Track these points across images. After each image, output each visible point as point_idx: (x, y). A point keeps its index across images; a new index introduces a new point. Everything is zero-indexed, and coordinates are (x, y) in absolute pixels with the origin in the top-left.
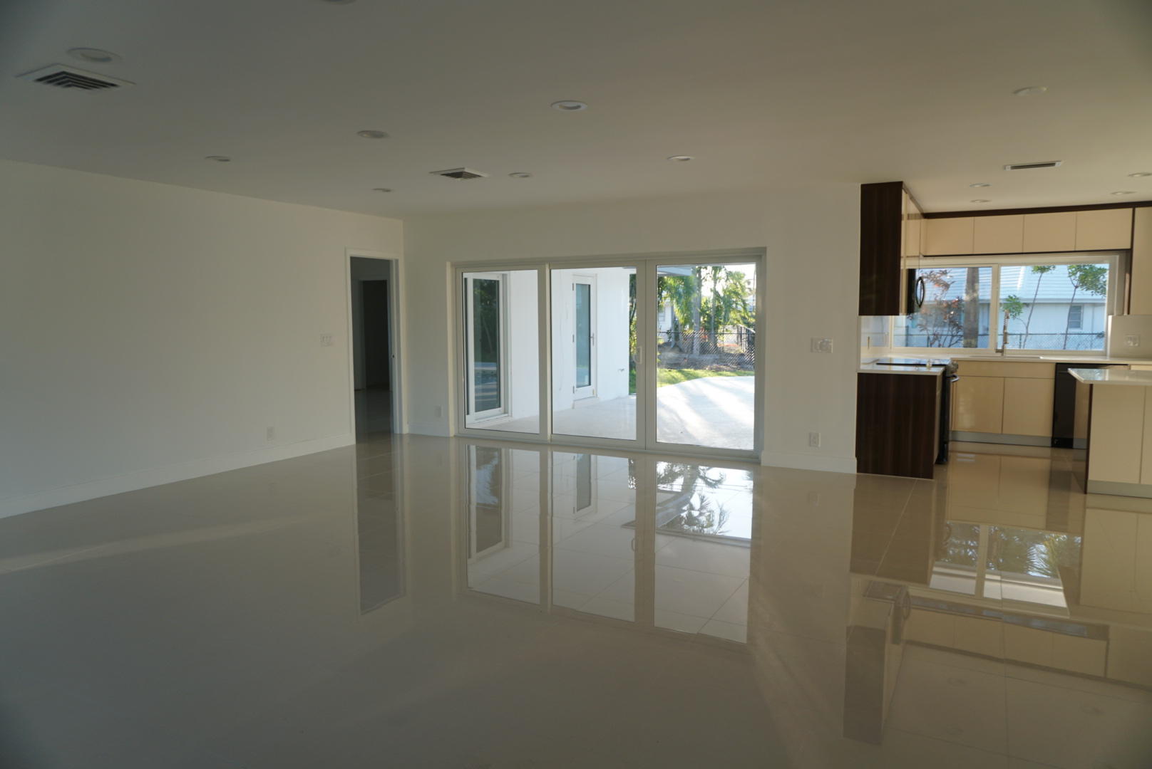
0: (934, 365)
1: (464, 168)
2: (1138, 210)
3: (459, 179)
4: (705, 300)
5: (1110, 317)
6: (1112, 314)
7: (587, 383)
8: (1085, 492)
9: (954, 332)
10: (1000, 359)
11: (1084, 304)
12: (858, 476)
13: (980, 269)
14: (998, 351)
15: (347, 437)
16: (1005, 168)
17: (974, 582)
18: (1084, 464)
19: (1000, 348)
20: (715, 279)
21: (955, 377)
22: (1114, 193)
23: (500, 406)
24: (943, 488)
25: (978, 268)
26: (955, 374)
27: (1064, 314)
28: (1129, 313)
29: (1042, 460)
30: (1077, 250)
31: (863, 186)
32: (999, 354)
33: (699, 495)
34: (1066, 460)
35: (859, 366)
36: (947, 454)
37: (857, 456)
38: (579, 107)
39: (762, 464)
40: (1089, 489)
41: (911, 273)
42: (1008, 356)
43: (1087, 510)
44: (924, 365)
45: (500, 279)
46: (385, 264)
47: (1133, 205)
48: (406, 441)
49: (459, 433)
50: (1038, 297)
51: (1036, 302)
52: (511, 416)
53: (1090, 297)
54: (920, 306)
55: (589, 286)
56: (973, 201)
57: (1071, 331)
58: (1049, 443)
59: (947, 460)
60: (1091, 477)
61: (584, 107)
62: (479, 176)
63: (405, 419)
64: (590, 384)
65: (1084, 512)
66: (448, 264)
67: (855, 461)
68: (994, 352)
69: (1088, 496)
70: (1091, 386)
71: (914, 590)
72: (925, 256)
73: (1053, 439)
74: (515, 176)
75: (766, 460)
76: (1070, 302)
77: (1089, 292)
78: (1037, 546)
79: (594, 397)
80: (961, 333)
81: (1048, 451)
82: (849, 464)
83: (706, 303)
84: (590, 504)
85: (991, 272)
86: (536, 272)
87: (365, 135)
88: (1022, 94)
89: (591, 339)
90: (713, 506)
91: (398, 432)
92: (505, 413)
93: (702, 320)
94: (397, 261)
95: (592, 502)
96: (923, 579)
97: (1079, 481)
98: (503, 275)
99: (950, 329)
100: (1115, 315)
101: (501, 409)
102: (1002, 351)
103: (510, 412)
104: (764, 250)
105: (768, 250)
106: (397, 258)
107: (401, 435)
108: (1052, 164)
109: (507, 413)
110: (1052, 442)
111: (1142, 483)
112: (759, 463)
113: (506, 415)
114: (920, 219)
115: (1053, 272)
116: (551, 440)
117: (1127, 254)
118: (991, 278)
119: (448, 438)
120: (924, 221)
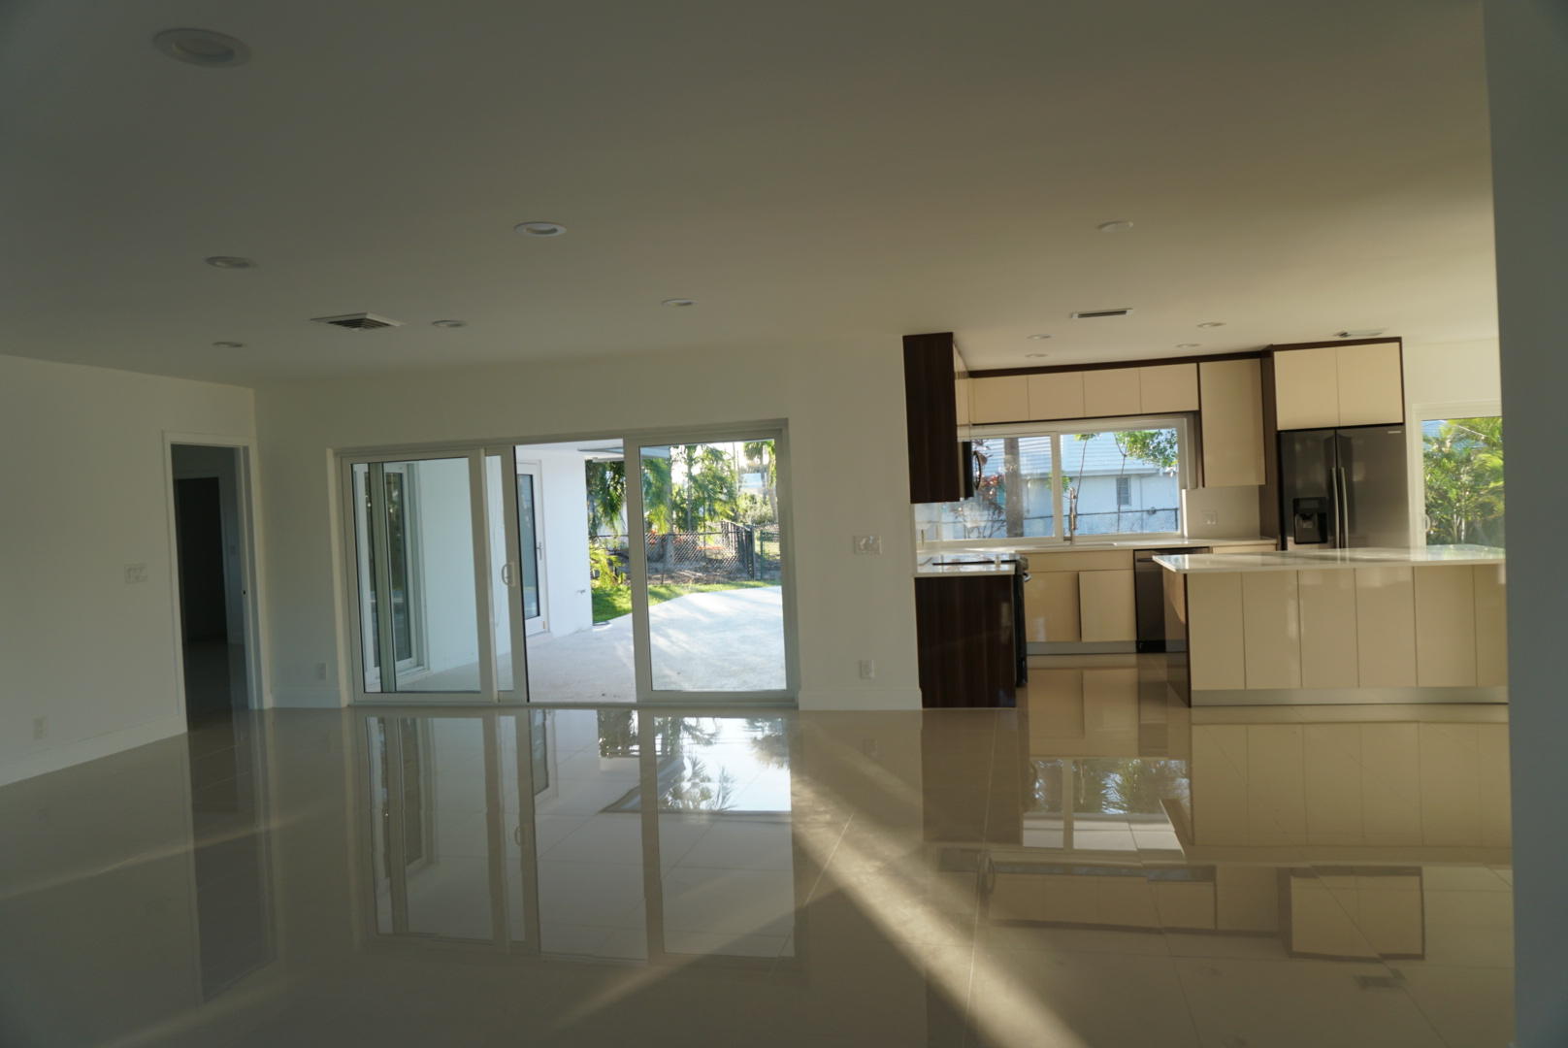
0: (1004, 562)
1: (365, 314)
2: (1202, 364)
3: (356, 330)
4: (677, 490)
5: (1184, 491)
6: (1185, 488)
7: (535, 613)
8: (1190, 706)
9: (996, 516)
10: (1070, 549)
11: (1129, 475)
12: (924, 713)
13: (1020, 440)
14: (1066, 539)
15: (173, 721)
16: (1072, 316)
17: (1061, 834)
18: (1185, 670)
19: (1068, 535)
20: (690, 461)
21: (1026, 575)
22: (1179, 346)
23: (410, 656)
24: (1024, 717)
25: (1017, 438)
26: (1026, 572)
27: (1112, 488)
28: (1204, 486)
29: (1127, 672)
30: (1144, 412)
31: (905, 338)
32: (1068, 543)
33: (689, 758)
34: (1158, 667)
35: (916, 570)
36: (1026, 673)
37: (921, 686)
38: (555, 231)
39: (801, 708)
40: (1194, 701)
41: (967, 446)
42: (1079, 545)
43: (1194, 728)
44: (992, 562)
45: (404, 471)
46: (227, 456)
47: (1197, 359)
48: (269, 720)
49: (355, 701)
50: (1084, 469)
51: (1083, 475)
52: (429, 669)
53: (1141, 467)
54: (977, 487)
55: (531, 476)
56: (1028, 356)
57: (1123, 508)
58: (1133, 648)
59: (1026, 680)
60: (1193, 688)
61: (561, 230)
62: (387, 325)
63: (266, 689)
64: (539, 614)
65: (1190, 729)
66: (330, 453)
67: (919, 693)
68: (1061, 540)
69: (1193, 711)
70: (1185, 576)
71: (999, 853)
72: (974, 425)
73: (1138, 642)
74: (441, 325)
75: (805, 702)
76: (1120, 473)
77: (1140, 461)
78: (1112, 776)
79: (545, 632)
80: (1003, 517)
81: (1133, 659)
82: (911, 697)
83: (678, 493)
84: (547, 786)
85: (1049, 440)
86: (465, 461)
87: (218, 263)
88: (1106, 229)
89: (538, 551)
90: (711, 770)
91: (256, 707)
92: (418, 665)
93: (675, 516)
94: (246, 449)
95: (551, 782)
96: (1013, 837)
97: (1183, 693)
98: (408, 465)
99: (991, 513)
100: (1188, 488)
101: (413, 660)
102: (1070, 539)
103: (426, 664)
104: (785, 422)
105: (790, 422)
106: (246, 445)
107: (261, 711)
108: (1123, 312)
109: (423, 665)
110: (1137, 647)
111: (1249, 687)
112: (796, 707)
113: (421, 668)
114: (967, 377)
115: (1098, 438)
116: (499, 701)
117: (1196, 416)
118: (1050, 449)
119: (339, 710)
120: (971, 380)
